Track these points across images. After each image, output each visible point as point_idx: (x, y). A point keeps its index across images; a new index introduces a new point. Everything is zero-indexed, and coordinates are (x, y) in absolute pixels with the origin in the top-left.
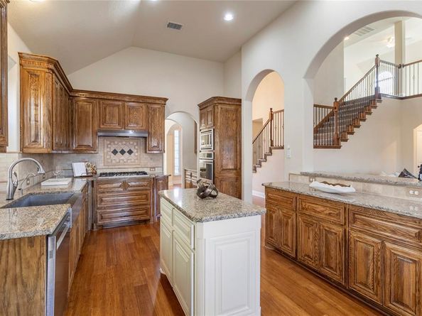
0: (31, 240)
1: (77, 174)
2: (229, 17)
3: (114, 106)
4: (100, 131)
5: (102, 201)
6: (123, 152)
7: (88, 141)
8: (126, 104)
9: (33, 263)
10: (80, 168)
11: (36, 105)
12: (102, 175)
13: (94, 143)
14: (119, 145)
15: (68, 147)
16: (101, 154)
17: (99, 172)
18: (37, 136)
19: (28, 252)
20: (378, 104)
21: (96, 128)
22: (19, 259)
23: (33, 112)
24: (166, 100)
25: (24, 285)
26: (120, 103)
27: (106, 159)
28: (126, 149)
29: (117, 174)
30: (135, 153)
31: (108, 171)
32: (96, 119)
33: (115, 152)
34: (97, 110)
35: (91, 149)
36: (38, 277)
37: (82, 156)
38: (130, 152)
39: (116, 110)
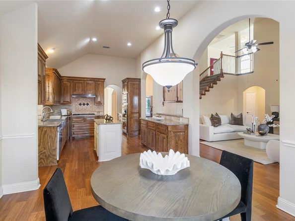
0: (54, 127)
1: (63, 114)
2: (129, 44)
3: (80, 83)
4: (73, 95)
5: (74, 126)
6: (84, 104)
7: (68, 99)
8: (85, 82)
9: (54, 133)
10: (64, 112)
11: (49, 87)
12: (74, 115)
13: (70, 100)
14: (82, 101)
15: (59, 102)
16: (74, 105)
17: (73, 114)
18: (49, 98)
19: (53, 130)
20: (221, 78)
21: (72, 93)
22: (51, 131)
23: (47, 89)
24: (104, 79)
25: (52, 138)
26: (82, 81)
27: (76, 107)
28: (86, 103)
29: (81, 114)
30: (90, 105)
31: (77, 113)
32: (72, 89)
33: (80, 104)
34: (72, 85)
35: (69, 103)
36: (55, 137)
37: (65, 106)
38: (88, 104)
39: (81, 84)
